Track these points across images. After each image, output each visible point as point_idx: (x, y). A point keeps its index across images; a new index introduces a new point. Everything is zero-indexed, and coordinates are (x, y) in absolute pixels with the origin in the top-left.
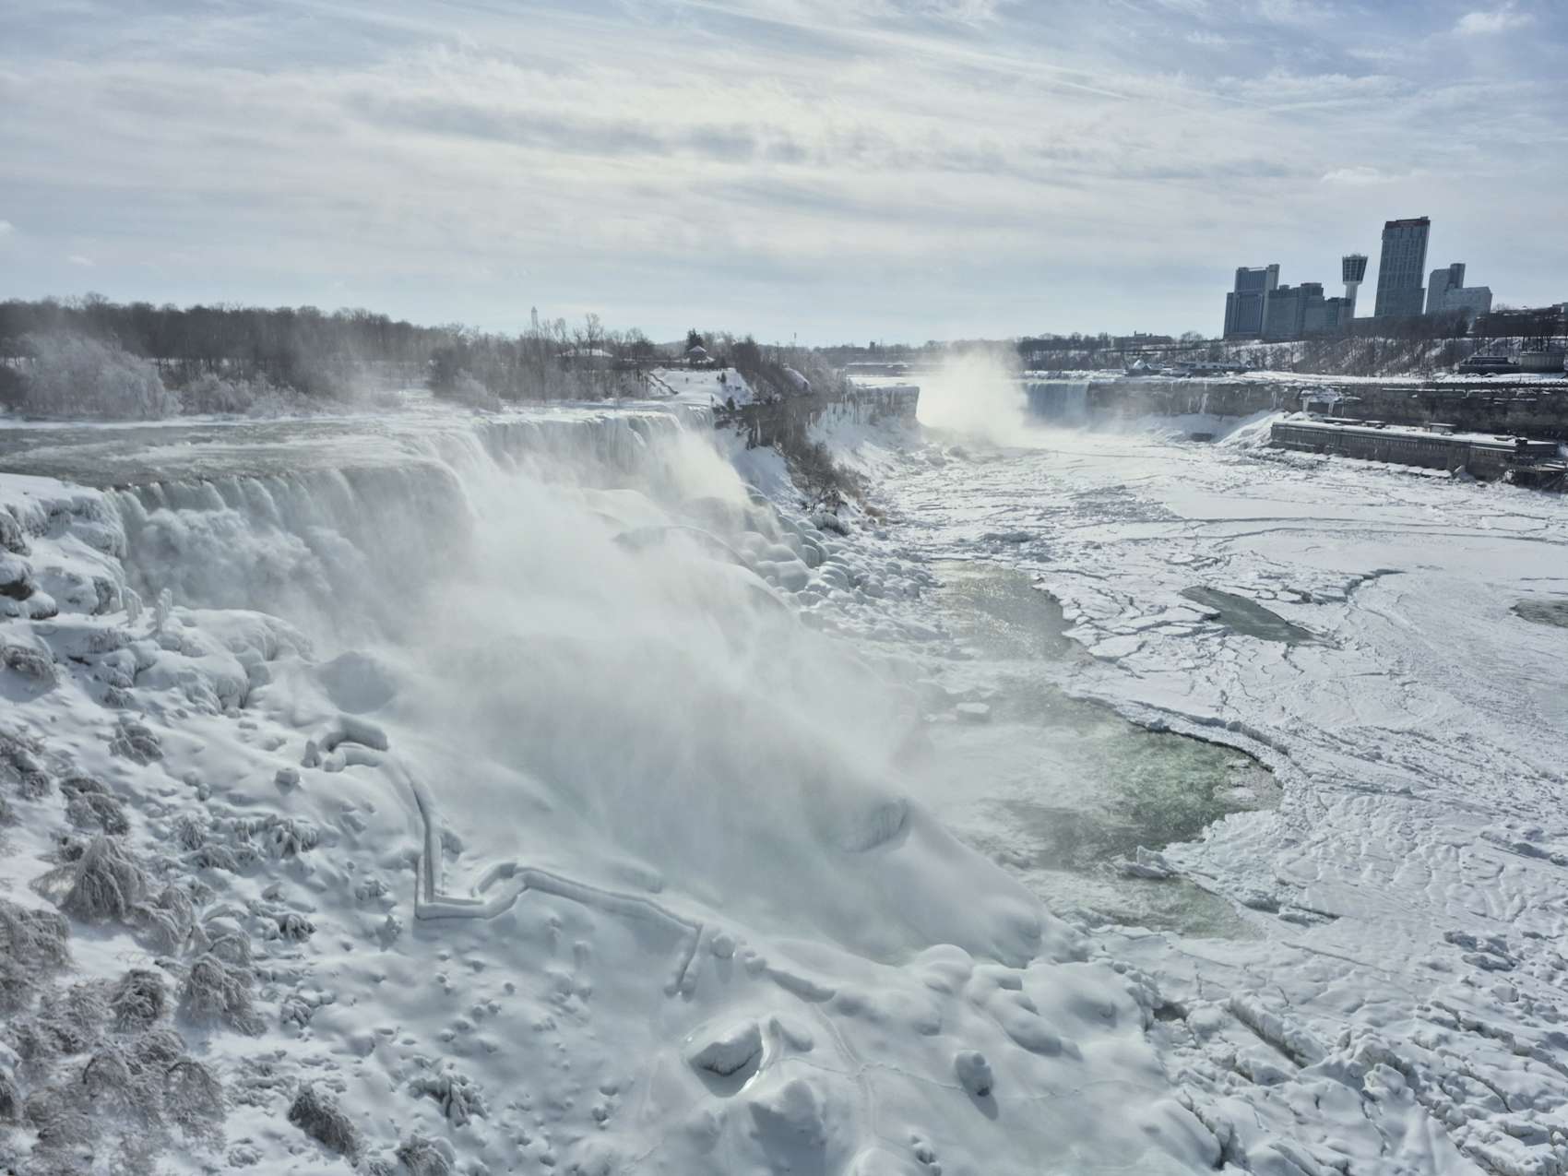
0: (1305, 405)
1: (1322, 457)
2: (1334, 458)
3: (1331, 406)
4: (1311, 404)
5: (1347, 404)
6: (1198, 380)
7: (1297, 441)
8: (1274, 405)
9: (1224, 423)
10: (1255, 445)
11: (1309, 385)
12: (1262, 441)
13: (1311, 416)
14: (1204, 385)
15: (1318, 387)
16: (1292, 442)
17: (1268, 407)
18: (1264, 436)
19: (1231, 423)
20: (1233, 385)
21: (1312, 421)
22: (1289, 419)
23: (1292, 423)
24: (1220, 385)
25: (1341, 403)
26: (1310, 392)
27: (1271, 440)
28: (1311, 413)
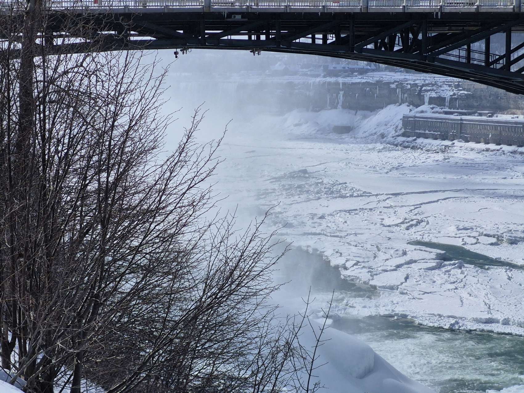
0: (427, 100)
1: (447, 143)
2: (458, 143)
3: (448, 99)
4: (431, 98)
5: (460, 98)
6: (333, 80)
7: (425, 130)
8: (400, 100)
9: (358, 117)
10: (391, 135)
11: (427, 82)
12: (396, 131)
13: (432, 108)
14: (339, 84)
15: (435, 84)
16: (421, 131)
17: (394, 102)
18: (397, 127)
19: (365, 117)
20: (364, 83)
21: (433, 112)
22: (415, 112)
23: (418, 115)
24: (353, 84)
25: (456, 97)
26: (429, 88)
27: (403, 130)
28: (431, 106)
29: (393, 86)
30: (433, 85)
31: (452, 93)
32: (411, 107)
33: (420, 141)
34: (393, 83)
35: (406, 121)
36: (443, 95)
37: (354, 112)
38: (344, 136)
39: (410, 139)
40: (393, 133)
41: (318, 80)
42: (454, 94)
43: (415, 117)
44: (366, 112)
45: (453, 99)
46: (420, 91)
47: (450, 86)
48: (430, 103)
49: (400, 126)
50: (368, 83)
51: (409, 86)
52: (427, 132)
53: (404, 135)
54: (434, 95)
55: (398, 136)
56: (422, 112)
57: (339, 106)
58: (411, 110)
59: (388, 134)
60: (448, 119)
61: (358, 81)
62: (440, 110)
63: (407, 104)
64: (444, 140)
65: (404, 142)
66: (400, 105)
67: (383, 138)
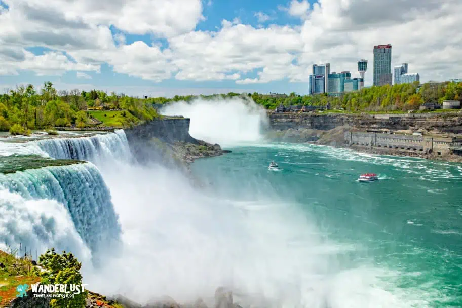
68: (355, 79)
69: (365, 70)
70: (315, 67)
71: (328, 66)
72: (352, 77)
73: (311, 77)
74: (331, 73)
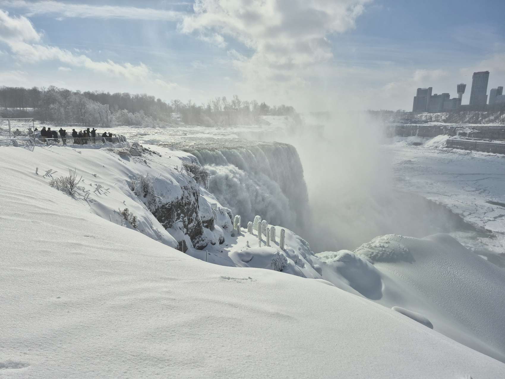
1: (468, 151)
2: (473, 151)
3: (468, 134)
5: (474, 133)
6: (414, 125)
7: (457, 146)
8: (444, 134)
9: (425, 139)
10: (440, 147)
11: (458, 126)
12: (443, 146)
13: (460, 137)
14: (417, 126)
15: (463, 127)
16: (455, 146)
17: (442, 134)
18: (443, 144)
19: (427, 140)
20: (428, 126)
21: (461, 139)
22: (452, 138)
23: (454, 139)
24: (423, 126)
25: (472, 133)
26: (459, 129)
27: (446, 145)
28: (460, 136)
29: (442, 128)
30: (461, 128)
31: (470, 131)
32: (450, 136)
33: (455, 150)
34: (442, 127)
35: (448, 142)
36: (466, 132)
37: (423, 137)
38: (418, 146)
39: (450, 149)
40: (442, 146)
41: (408, 125)
42: (471, 132)
43: (453, 140)
44: (428, 138)
45: (470, 134)
46: (455, 130)
47: (469, 128)
48: (459, 135)
49: (445, 143)
50: (430, 127)
51: (449, 128)
52: (458, 146)
53: (446, 147)
54: (461, 132)
55: (444, 147)
56: (455, 138)
57: (416, 135)
58: (450, 137)
59: (439, 147)
60: (469, 142)
61: (426, 125)
62: (464, 138)
63: (447, 135)
64: (466, 150)
65: (447, 150)
66: (444, 135)
67: (436, 148)
68: (454, 99)
69: (463, 92)
70: (419, 90)
71: (431, 89)
72: (451, 98)
73: (415, 98)
74: (433, 94)
